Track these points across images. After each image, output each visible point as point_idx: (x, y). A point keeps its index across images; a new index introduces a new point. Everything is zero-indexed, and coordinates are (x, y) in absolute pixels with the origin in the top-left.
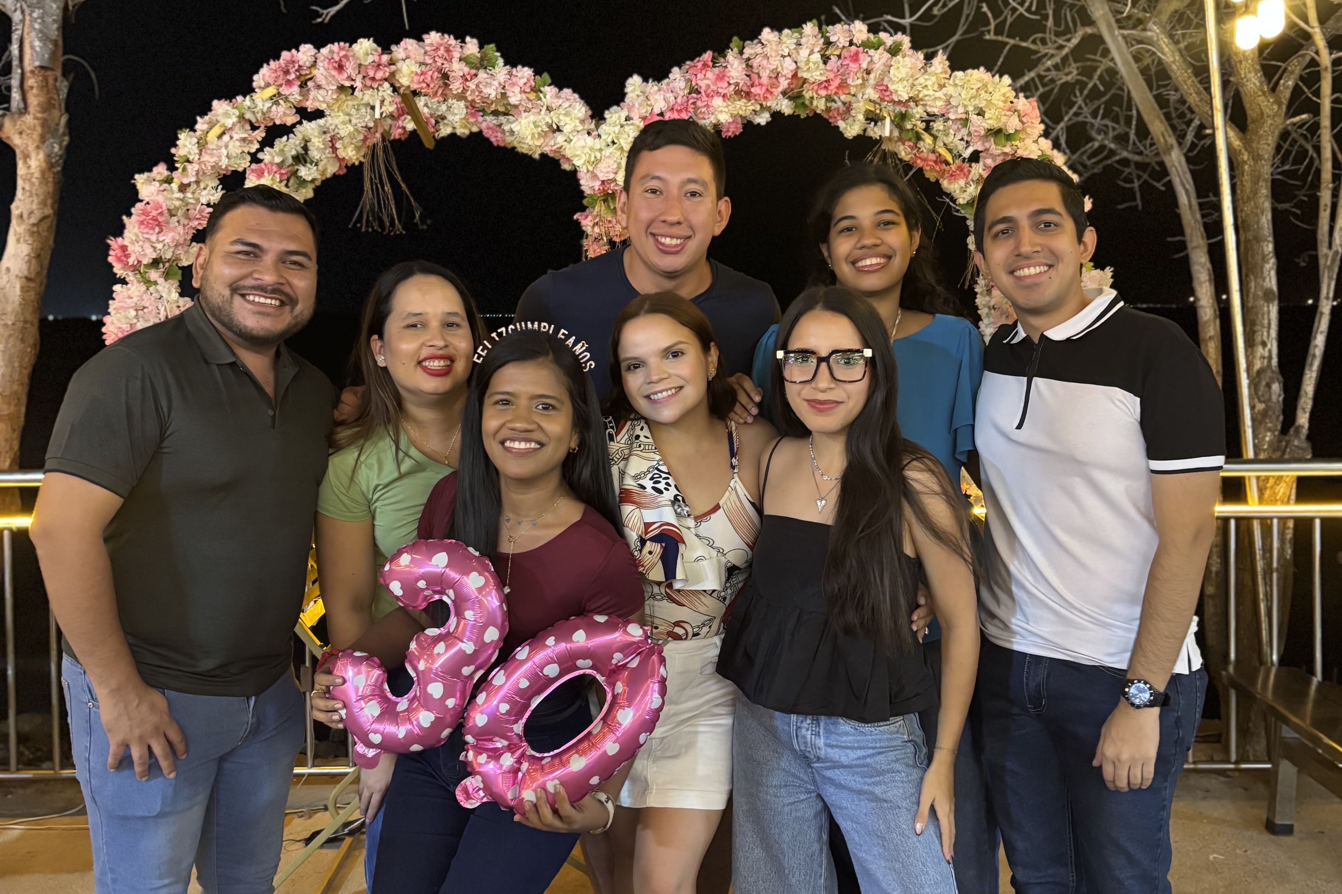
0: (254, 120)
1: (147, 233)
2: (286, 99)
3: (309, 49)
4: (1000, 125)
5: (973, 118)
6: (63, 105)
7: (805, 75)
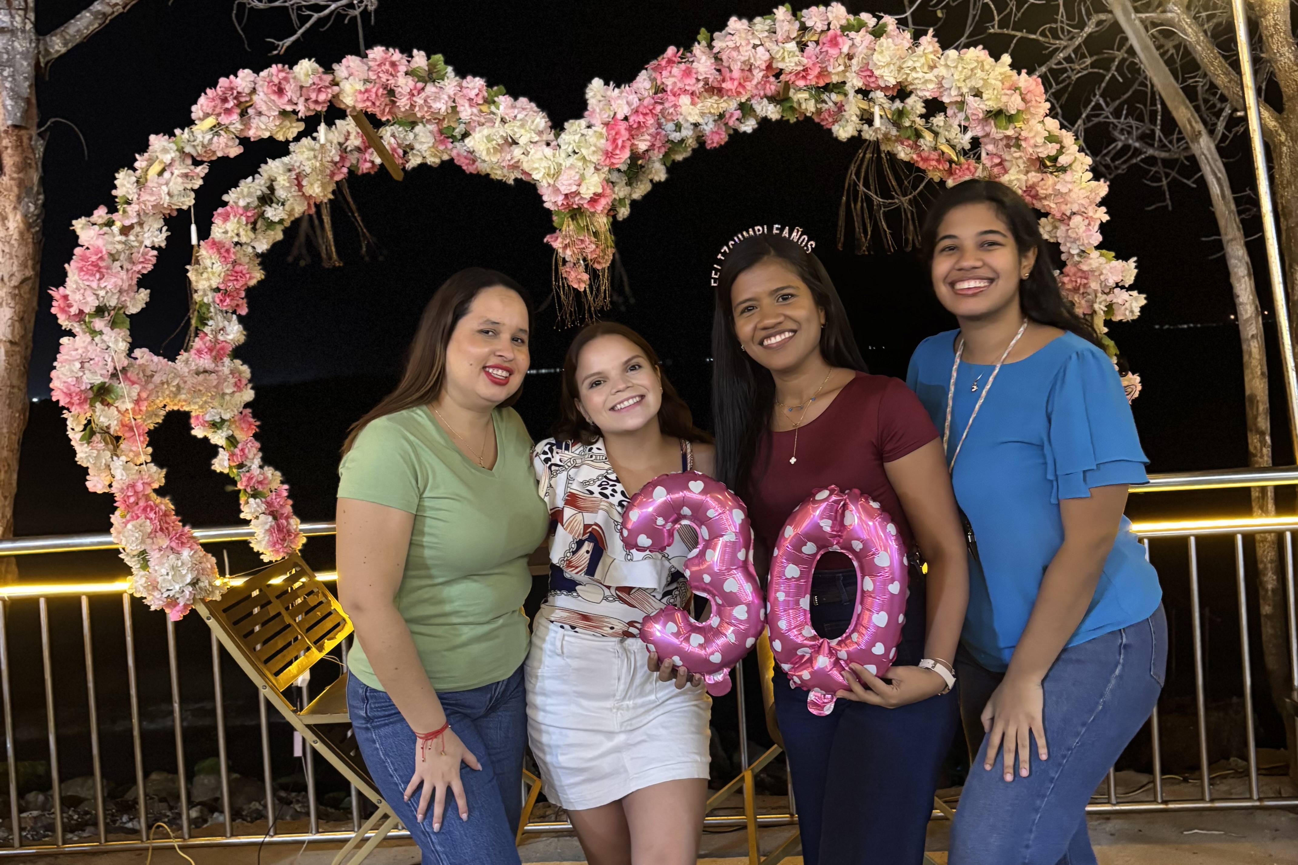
0: (195, 154)
1: (88, 280)
2: (227, 129)
3: (248, 74)
4: (1001, 105)
5: (970, 99)
6: (40, 164)
7: (781, 65)
